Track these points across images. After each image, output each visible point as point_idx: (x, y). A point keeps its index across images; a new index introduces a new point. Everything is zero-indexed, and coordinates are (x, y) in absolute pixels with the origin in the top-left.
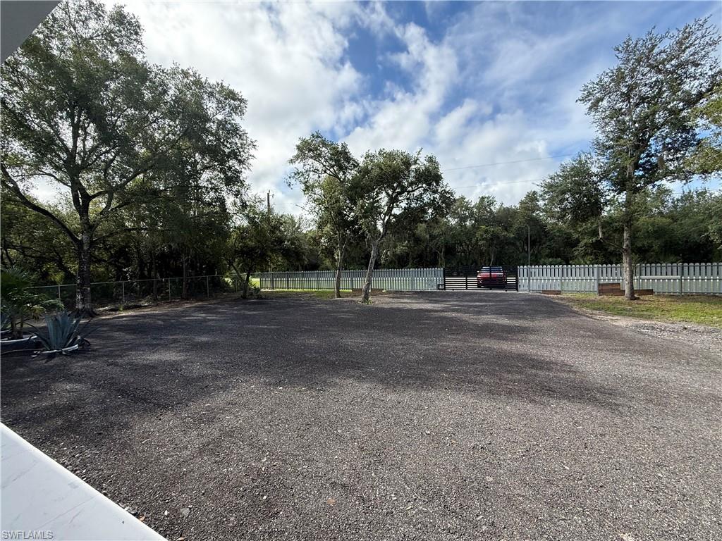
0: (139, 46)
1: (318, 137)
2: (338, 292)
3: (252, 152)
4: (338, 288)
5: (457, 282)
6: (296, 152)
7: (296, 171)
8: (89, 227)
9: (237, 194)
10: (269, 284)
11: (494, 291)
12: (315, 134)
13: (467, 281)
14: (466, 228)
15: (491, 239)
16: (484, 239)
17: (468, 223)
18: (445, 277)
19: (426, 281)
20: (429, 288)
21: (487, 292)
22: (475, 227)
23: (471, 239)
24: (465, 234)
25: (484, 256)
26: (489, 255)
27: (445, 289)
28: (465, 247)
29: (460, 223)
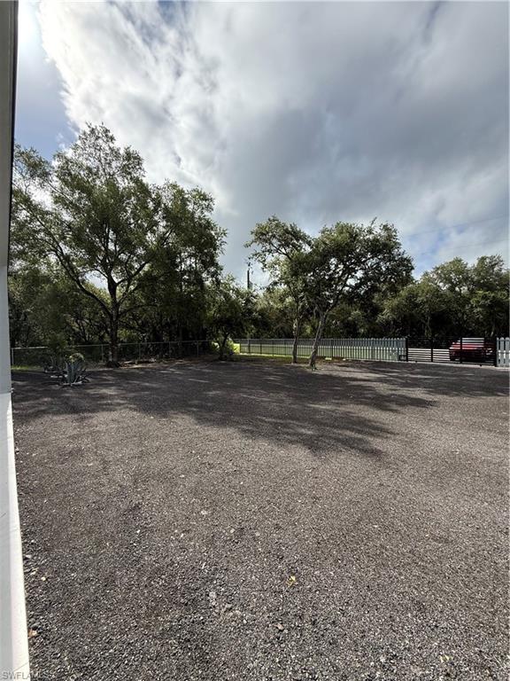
0: (142, 172)
1: (274, 220)
2: (295, 357)
3: (224, 239)
4: (294, 354)
5: (420, 354)
6: (253, 237)
7: (254, 252)
8: (116, 305)
9: (214, 275)
10: (246, 349)
11: (465, 366)
12: (272, 218)
13: (432, 353)
14: (460, 294)
15: (490, 306)
16: (480, 306)
17: (466, 288)
18: (407, 348)
19: (387, 351)
20: (389, 359)
21: (455, 365)
22: (472, 292)
23: (464, 307)
24: (457, 301)
25: (483, 325)
26: (489, 324)
27: (407, 360)
28: (460, 315)
29: (452, 289)
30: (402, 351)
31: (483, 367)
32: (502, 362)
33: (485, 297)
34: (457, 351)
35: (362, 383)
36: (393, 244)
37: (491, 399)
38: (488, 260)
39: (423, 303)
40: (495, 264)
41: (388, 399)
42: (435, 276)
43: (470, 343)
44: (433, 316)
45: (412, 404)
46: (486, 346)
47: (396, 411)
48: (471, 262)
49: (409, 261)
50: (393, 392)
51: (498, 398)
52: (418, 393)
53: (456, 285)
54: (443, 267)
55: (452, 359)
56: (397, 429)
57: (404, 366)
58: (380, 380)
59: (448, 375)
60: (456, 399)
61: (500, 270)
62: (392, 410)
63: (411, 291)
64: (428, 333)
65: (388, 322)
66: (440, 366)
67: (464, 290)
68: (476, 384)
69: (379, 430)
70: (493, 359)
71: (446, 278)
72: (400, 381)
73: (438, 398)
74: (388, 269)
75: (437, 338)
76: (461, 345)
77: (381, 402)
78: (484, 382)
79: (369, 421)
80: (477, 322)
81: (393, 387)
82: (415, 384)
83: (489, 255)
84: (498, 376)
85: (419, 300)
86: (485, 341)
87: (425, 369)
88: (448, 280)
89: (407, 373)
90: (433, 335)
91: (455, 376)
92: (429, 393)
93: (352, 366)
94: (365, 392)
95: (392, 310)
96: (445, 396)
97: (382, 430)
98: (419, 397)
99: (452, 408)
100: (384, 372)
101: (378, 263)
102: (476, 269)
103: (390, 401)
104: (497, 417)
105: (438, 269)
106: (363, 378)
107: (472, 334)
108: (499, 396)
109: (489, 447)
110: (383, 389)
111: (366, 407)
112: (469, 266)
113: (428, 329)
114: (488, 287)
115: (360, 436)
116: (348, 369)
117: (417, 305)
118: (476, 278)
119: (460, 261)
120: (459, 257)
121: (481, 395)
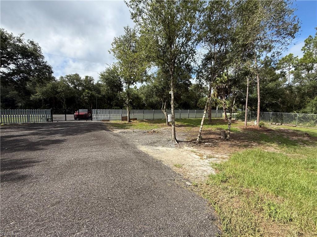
5: (59, 117)
13: (66, 117)
14: (79, 90)
15: (90, 97)
16: (87, 96)
17: (81, 88)
18: (52, 114)
19: (38, 117)
20: (40, 121)
21: (77, 121)
22: (83, 90)
23: (80, 96)
24: (77, 93)
25: (88, 104)
26: (90, 104)
27: (52, 121)
28: (79, 99)
29: (75, 87)
30: (49, 116)
31: (88, 121)
32: (94, 119)
33: (88, 93)
34: (77, 115)
35: (18, 138)
36: (38, 55)
37: (89, 134)
38: (89, 78)
39: (61, 92)
40: (91, 80)
41: (38, 143)
42: (67, 80)
43: (82, 112)
44: (67, 99)
45: (53, 143)
46: (89, 113)
47: (42, 149)
48: (83, 77)
49: (50, 68)
50: (41, 139)
51: (91, 133)
52: (58, 137)
53: (77, 86)
54: (70, 76)
55: (76, 119)
56: (41, 159)
57: (50, 124)
58: (33, 134)
59: (73, 126)
60: (75, 136)
61: (93, 83)
62: (40, 149)
63: (53, 84)
64: (64, 107)
65: (40, 100)
66: (70, 123)
67: (80, 88)
68: (84, 129)
69: (28, 163)
70: (91, 118)
71: (72, 82)
72: (47, 132)
73: (68, 137)
74: (36, 69)
75: (69, 109)
76: (79, 112)
77: (32, 146)
78: (87, 127)
79: (21, 160)
80: (86, 103)
81: (42, 137)
82: (56, 133)
83: (89, 76)
84: (93, 124)
85: (59, 90)
86: (88, 111)
87: (62, 125)
88: (73, 83)
89: (51, 128)
90: (67, 108)
91: (76, 126)
92: (63, 136)
93: (9, 128)
94: (20, 143)
95: (43, 94)
96: (70, 136)
97: (30, 162)
98: (57, 139)
99: (73, 140)
100: (37, 129)
101: (28, 64)
102: (84, 81)
103: (38, 145)
104: (90, 140)
105: (68, 76)
106: (19, 134)
107: (84, 108)
108: (91, 132)
109: (85, 153)
110: (35, 139)
111: (19, 152)
112: (82, 78)
113: (64, 105)
114: (89, 89)
115: (11, 172)
116: (5, 130)
117: (57, 93)
118: (85, 84)
119: (78, 75)
120: (78, 73)
121: (85, 133)
